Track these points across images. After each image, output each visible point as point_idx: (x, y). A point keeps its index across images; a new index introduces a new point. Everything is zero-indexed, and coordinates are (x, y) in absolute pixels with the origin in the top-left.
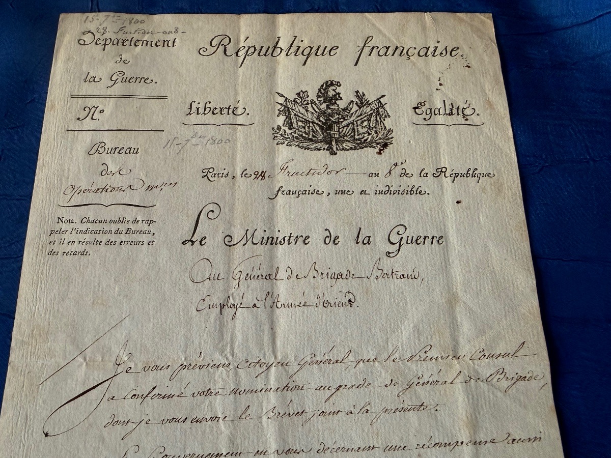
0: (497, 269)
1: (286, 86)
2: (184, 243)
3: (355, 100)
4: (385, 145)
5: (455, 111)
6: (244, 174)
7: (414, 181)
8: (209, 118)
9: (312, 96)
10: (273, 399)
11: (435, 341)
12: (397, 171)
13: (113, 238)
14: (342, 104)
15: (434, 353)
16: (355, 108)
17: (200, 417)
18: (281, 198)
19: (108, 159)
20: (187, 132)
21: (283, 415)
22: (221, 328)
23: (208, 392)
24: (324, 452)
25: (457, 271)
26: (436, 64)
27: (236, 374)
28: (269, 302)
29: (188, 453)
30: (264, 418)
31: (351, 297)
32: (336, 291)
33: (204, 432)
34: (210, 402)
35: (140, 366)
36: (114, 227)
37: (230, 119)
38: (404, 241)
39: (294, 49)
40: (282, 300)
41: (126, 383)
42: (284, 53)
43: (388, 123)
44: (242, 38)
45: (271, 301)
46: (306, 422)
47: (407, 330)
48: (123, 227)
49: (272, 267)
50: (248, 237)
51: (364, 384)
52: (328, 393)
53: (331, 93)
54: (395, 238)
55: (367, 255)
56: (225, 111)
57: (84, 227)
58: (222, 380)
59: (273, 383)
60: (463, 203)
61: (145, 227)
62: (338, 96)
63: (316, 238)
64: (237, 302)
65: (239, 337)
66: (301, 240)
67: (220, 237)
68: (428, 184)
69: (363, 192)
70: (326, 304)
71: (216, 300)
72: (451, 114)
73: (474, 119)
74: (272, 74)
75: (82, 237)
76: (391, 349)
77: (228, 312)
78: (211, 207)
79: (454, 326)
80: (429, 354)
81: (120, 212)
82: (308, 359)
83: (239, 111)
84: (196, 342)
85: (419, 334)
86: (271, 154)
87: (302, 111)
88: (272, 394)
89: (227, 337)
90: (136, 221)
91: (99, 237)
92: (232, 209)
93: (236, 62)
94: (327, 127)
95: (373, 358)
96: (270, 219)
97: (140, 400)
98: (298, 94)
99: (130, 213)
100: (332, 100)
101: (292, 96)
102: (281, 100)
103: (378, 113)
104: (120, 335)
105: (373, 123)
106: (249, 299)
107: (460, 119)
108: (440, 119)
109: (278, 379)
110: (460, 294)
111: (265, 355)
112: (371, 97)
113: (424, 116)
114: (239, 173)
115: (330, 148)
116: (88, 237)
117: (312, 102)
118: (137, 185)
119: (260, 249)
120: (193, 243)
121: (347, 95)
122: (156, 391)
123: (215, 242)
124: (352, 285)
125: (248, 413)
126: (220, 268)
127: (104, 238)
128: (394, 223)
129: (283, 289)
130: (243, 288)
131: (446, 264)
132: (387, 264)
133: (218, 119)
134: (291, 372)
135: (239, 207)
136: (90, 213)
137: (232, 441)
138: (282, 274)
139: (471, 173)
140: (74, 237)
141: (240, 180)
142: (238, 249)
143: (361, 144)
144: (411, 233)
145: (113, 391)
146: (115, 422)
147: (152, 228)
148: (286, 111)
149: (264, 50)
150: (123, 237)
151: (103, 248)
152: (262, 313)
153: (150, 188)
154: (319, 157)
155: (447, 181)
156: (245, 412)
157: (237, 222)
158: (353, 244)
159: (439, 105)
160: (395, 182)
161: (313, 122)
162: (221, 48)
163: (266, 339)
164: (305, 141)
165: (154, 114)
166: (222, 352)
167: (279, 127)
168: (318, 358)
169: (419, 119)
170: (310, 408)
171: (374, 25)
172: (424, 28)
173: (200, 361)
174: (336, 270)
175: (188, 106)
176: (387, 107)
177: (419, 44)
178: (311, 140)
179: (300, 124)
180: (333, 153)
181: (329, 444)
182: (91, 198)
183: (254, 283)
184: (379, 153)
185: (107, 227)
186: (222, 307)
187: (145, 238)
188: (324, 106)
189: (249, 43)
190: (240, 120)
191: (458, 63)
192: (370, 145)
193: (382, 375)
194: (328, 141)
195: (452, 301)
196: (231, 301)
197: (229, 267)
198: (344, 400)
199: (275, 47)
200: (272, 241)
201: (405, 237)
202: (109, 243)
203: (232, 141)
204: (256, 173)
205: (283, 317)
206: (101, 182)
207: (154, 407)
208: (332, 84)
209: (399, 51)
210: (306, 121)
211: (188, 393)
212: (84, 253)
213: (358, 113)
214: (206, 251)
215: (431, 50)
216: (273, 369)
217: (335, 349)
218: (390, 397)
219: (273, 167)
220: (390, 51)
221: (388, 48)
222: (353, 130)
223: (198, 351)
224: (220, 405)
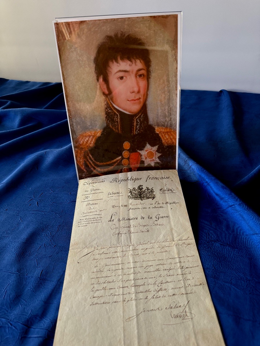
0: (182, 222)
1: (131, 187)
2: (109, 221)
3: (146, 189)
4: (154, 198)
5: (169, 190)
6: (122, 206)
7: (161, 205)
8: (113, 195)
9: (137, 188)
10: (131, 252)
11: (168, 238)
12: (157, 203)
13: (93, 222)
14: (143, 190)
15: (168, 240)
16: (147, 190)
17: (114, 257)
18: (131, 210)
19: (91, 206)
20: (109, 199)
21: (134, 255)
22: (118, 238)
23: (116, 252)
24: (144, 261)
25: (172, 223)
26: (165, 181)
27: (122, 248)
28: (129, 232)
29: (112, 264)
30: (129, 256)
31: (148, 230)
32: (145, 229)
33: (115, 260)
34: (117, 254)
35: (100, 248)
36: (93, 220)
37: (118, 195)
38: (159, 218)
39: (132, 179)
40: (132, 232)
41: (97, 252)
42: (129, 180)
43: (154, 193)
44: (120, 178)
45: (130, 232)
46: (139, 256)
47: (161, 236)
48: (95, 219)
49: (129, 225)
50: (124, 219)
51: (153, 248)
52: (144, 250)
53: (141, 188)
54: (157, 217)
55: (151, 221)
56: (117, 193)
57: (86, 220)
58: (119, 249)
59: (131, 249)
60: (173, 209)
61: (100, 219)
62: (142, 188)
63: (139, 218)
64: (122, 233)
65: (123, 240)
66: (136, 219)
67: (117, 219)
68: (164, 205)
69: (149, 208)
70: (142, 232)
71: (117, 232)
72: (169, 191)
73: (174, 192)
74: (127, 185)
75: (85, 222)
76: (158, 240)
77: (119, 235)
78: (115, 213)
79: (173, 235)
80: (167, 241)
81: (94, 216)
82: (139, 244)
83: (120, 193)
84: (113, 242)
85: (164, 236)
86: (128, 201)
87: (135, 192)
88: (131, 251)
89: (120, 241)
90: (98, 218)
91: (89, 222)
92: (120, 213)
93: (119, 183)
94: (140, 195)
95: (154, 242)
96: (128, 215)
97: (100, 255)
98: (133, 188)
99: (96, 216)
100: (141, 189)
101: (132, 189)
102: (129, 190)
103: (152, 191)
104: (95, 242)
105: (151, 193)
106: (124, 232)
107: (171, 192)
108: (166, 192)
109: (132, 248)
110: (174, 228)
111: (129, 244)
112: (150, 188)
113: (162, 191)
114: (121, 206)
115: (141, 199)
116: (87, 222)
117: (137, 190)
118: (98, 211)
119: (126, 221)
120: (111, 221)
121: (144, 188)
122: (104, 253)
123: (116, 220)
124: (148, 227)
125: (126, 255)
126: (117, 226)
127: (91, 222)
128: (157, 214)
129: (132, 229)
130: (123, 230)
131: (170, 222)
132: (156, 223)
133: (115, 195)
134: (135, 246)
135: (121, 213)
136: (87, 217)
137: (122, 261)
138: (132, 226)
139: (174, 203)
140: (84, 223)
141: (121, 207)
142: (121, 222)
143: (148, 198)
144: (161, 216)
145: (94, 253)
146: (94, 259)
147: (101, 219)
148: (131, 192)
149: (125, 180)
150: (95, 221)
151: (90, 224)
152: (128, 235)
153: (101, 211)
154: (139, 201)
155: (169, 205)
156: (125, 255)
157: (121, 216)
158: (148, 219)
159: (166, 189)
160: (157, 205)
161: (137, 194)
162: (115, 181)
163: (129, 240)
164: (136, 198)
165: (101, 196)
166: (119, 243)
167: (129, 196)
168: (141, 243)
169: (161, 192)
170: (140, 253)
171: (150, 173)
172: (161, 173)
173: (114, 246)
174: (144, 224)
175: (108, 193)
176: (154, 190)
177: (161, 176)
178: (137, 198)
179: (134, 194)
180: (142, 200)
181: (145, 260)
182: (87, 214)
183: (125, 229)
184: (153, 200)
185: (91, 220)
186: (118, 234)
187: (100, 221)
188: (139, 190)
189: (121, 179)
190: (120, 195)
191: (170, 180)
192: (150, 198)
193: (156, 245)
194: (141, 197)
195: (172, 229)
196: (120, 233)
197: (120, 226)
198: (148, 251)
199: (127, 179)
200: (129, 219)
201: (160, 217)
202: (92, 223)
203: (119, 199)
204: (125, 206)
205: (132, 235)
206: (90, 211)
207: (103, 256)
208: (141, 186)
209: (156, 178)
210: (135, 194)
211: (111, 252)
212: (86, 226)
213: (147, 192)
214: (114, 222)
215: (163, 178)
216: (131, 246)
217: (145, 241)
218: (159, 250)
219: (128, 204)
220: (154, 178)
221: (153, 178)
222: (146, 195)
223: (113, 244)
224: (119, 254)
